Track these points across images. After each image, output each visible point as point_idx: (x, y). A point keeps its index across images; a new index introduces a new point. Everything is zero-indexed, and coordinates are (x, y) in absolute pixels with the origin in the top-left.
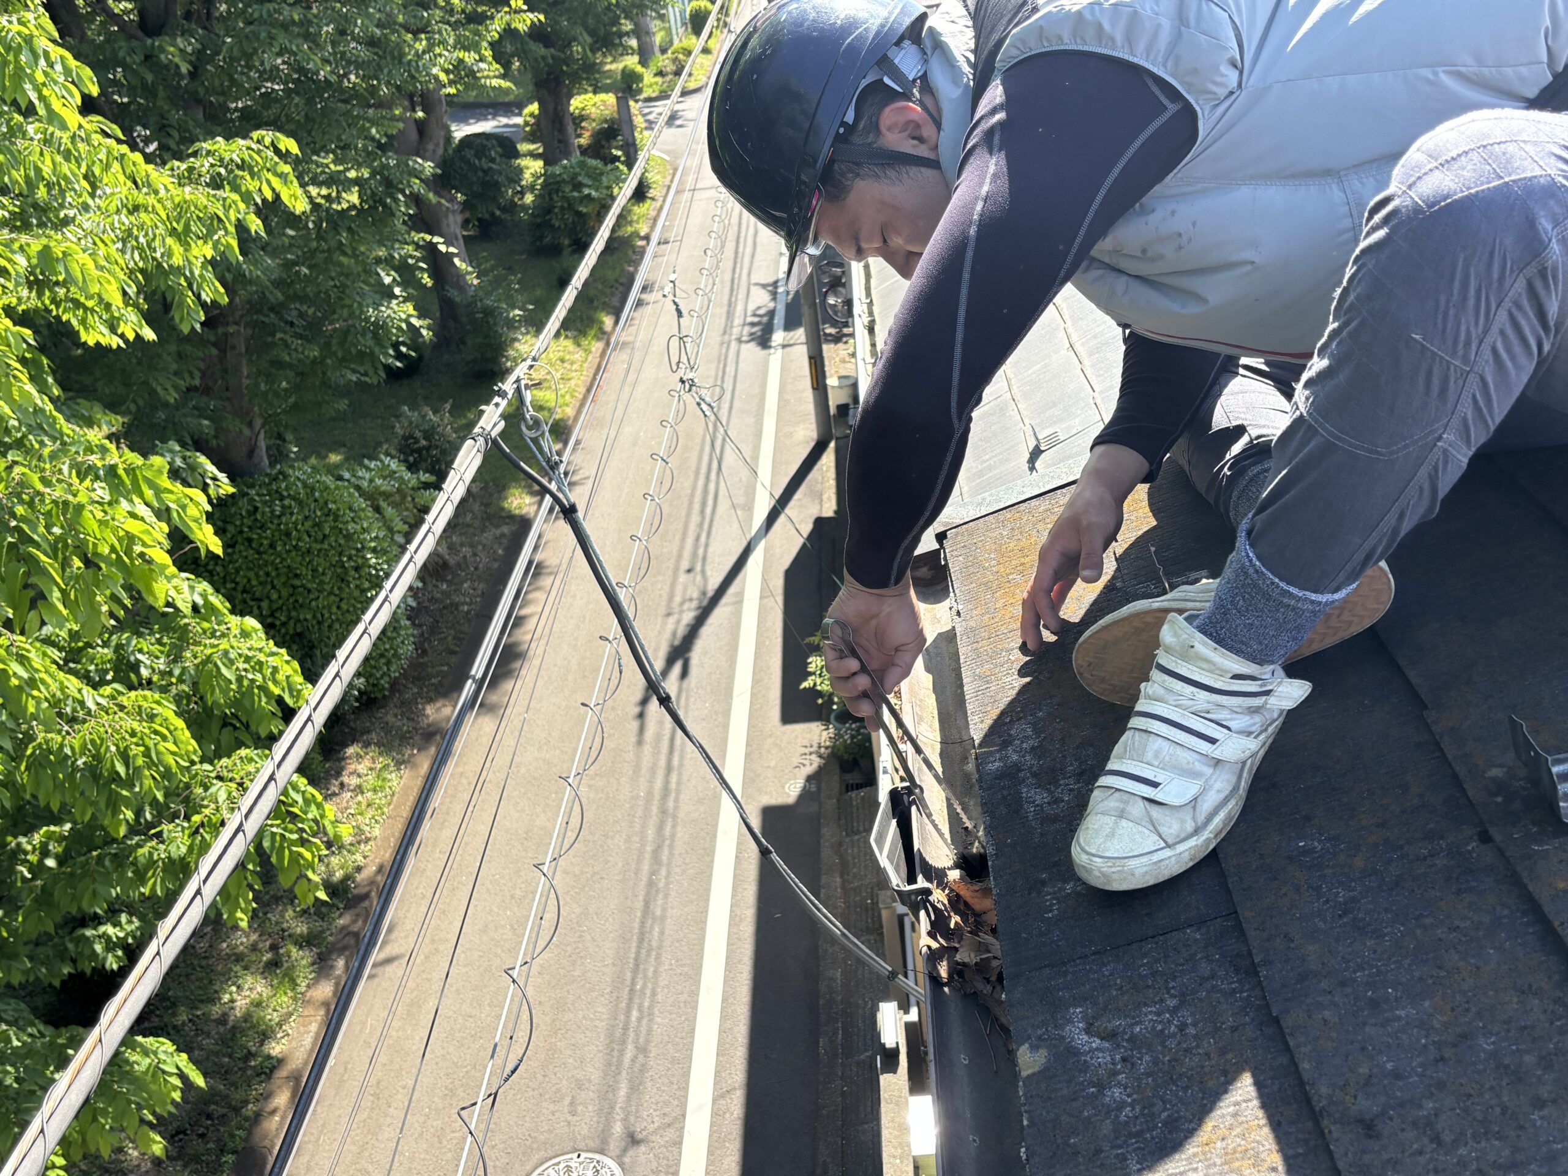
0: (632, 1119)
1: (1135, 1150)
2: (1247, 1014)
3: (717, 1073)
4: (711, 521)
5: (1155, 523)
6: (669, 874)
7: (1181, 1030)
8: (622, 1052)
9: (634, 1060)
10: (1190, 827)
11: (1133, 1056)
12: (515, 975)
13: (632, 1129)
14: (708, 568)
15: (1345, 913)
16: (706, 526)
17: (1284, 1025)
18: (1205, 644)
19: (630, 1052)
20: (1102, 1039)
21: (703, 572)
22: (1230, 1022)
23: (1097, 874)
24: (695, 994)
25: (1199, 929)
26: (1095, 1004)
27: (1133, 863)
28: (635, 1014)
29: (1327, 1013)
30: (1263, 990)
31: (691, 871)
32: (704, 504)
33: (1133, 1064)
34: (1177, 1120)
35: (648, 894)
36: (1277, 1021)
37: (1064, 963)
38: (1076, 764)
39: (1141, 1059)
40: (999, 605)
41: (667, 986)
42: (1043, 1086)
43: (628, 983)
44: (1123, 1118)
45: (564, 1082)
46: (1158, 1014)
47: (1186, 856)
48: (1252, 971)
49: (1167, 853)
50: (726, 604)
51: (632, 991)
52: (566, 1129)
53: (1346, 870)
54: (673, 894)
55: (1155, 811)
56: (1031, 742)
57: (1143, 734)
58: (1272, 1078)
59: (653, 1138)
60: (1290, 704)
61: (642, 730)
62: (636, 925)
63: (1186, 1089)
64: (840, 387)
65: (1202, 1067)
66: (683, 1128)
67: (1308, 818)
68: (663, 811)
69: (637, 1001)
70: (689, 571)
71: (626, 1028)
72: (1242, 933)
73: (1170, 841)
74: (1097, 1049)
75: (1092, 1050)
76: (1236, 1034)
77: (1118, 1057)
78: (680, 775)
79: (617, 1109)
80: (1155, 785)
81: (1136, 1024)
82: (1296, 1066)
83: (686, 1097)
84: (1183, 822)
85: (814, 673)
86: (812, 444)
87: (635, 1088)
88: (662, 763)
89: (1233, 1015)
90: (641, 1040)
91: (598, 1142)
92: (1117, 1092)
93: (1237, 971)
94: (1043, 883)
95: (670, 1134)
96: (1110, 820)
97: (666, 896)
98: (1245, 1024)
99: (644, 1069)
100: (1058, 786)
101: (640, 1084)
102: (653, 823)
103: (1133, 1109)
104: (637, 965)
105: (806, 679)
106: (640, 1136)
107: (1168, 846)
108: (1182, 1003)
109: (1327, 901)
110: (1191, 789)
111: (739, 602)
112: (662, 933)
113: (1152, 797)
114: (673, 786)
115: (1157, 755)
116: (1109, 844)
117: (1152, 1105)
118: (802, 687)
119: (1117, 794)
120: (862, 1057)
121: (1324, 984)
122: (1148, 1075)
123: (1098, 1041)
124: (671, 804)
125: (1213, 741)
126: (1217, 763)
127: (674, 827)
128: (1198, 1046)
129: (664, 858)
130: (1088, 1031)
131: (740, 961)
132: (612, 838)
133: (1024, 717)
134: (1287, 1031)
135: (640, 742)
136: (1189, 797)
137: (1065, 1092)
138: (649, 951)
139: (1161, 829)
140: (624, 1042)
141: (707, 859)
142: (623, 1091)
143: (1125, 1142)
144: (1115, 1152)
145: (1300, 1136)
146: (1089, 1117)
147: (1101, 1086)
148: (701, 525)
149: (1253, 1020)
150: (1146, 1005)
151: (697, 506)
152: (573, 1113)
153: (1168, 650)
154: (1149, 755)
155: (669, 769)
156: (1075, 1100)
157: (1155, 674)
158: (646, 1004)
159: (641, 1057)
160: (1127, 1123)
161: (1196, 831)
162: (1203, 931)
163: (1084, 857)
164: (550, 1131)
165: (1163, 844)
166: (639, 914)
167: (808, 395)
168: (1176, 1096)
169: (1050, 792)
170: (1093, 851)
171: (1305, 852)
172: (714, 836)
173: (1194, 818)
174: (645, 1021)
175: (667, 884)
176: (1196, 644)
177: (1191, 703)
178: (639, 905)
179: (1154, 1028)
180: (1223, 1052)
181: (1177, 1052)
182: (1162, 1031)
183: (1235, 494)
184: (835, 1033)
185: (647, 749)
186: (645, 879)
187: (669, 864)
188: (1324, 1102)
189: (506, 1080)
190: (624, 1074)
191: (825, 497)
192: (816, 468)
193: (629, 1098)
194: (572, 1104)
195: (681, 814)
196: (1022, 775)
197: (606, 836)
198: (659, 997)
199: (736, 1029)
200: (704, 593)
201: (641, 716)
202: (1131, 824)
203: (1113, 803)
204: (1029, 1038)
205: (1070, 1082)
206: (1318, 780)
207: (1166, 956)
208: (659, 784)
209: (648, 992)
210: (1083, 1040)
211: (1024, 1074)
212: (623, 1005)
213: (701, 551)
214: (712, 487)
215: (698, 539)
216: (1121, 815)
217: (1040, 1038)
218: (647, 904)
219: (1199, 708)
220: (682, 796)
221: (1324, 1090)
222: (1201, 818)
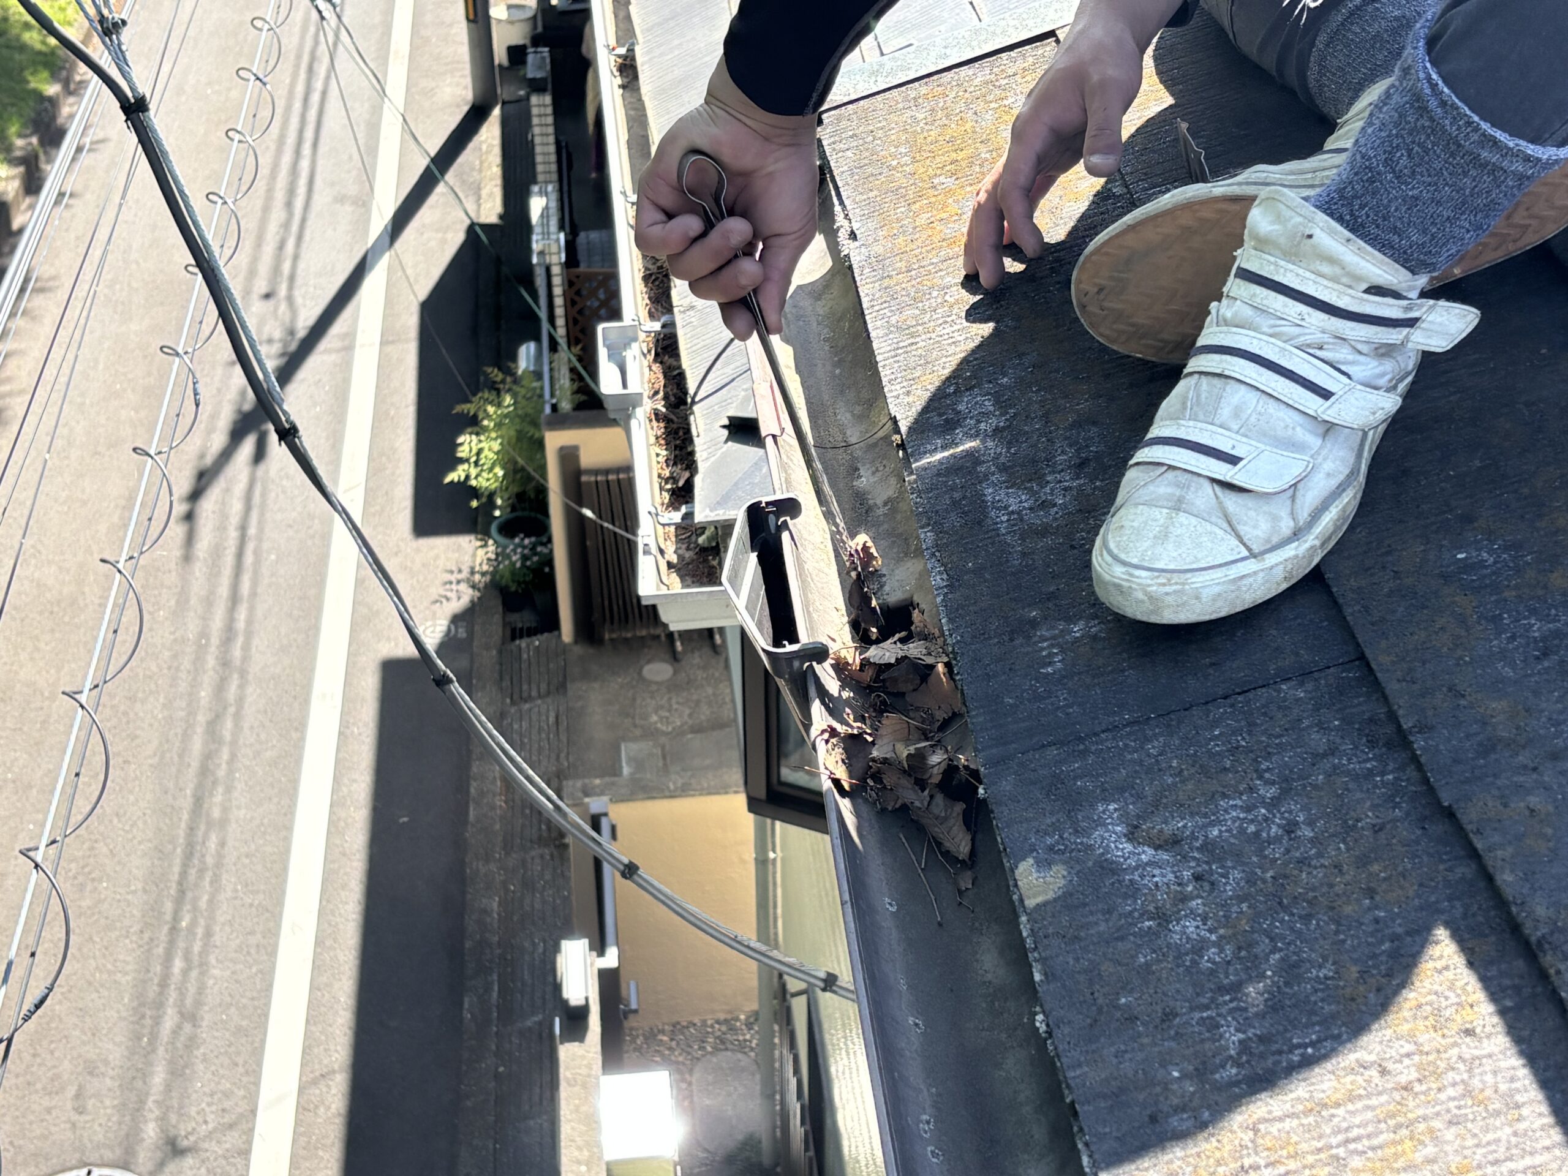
0: (173, 1118)
1: (1231, 1011)
2: (1396, 806)
3: (306, 1050)
4: (304, 220)
5: (1170, 101)
6: (233, 757)
7: (1289, 832)
8: (157, 1021)
9: (176, 1031)
10: (1286, 526)
11: (1211, 872)
12: (39, 857)
13: (172, 1132)
14: (297, 293)
15: (1545, 654)
16: (295, 228)
17: (1464, 819)
18: (1331, 233)
19: (169, 1021)
20: (1157, 848)
21: (290, 299)
22: (1370, 818)
23: (1140, 595)
24: (273, 933)
25: (1302, 684)
26: (1140, 797)
27: (1198, 579)
28: (178, 964)
29: (1533, 800)
30: (1420, 767)
31: (268, 754)
32: (291, 192)
33: (1212, 884)
34: (1296, 965)
35: (200, 786)
36: (1450, 814)
37: (1081, 740)
38: (1071, 452)
39: (1226, 877)
40: (923, 219)
41: (230, 923)
42: (1065, 920)
43: (168, 917)
44: (1205, 964)
45: (66, 1062)
46: (1248, 809)
47: (1279, 573)
48: (1401, 740)
49: (1252, 566)
50: (326, 351)
51: (174, 929)
52: (69, 1134)
53: (1540, 592)
54: (240, 786)
55: (1231, 501)
56: (993, 421)
57: (1216, 381)
58: (1450, 899)
59: (206, 1145)
60: (1440, 344)
61: (190, 539)
62: (181, 832)
63: (1306, 918)
64: (510, 22)
65: (1331, 886)
66: (252, 1130)
67: (1468, 519)
68: (225, 663)
69: (181, 944)
70: (267, 296)
71: (163, 985)
72: (1376, 686)
73: (1256, 549)
74: (1150, 863)
75: (1141, 866)
76: (1382, 835)
77: (1187, 874)
78: (252, 609)
79: (150, 1104)
80: (1233, 460)
81: (1212, 824)
82: (1490, 879)
83: (257, 1084)
84: (1275, 519)
85: (467, 460)
86: (466, 109)
87: (178, 1072)
88: (224, 591)
89: (1374, 807)
90: (189, 1001)
91: (118, 1152)
92: (1191, 926)
93: (1372, 743)
94: (1034, 624)
95: (232, 1139)
96: (1160, 515)
97: (229, 790)
98: (1395, 820)
99: (192, 1043)
100: (1044, 484)
101: (186, 1066)
102: (208, 679)
103: (1222, 950)
104: (182, 892)
105: (453, 468)
106: (185, 1143)
107: (1253, 555)
108: (1286, 792)
109: (1513, 638)
110: (1294, 468)
111: (348, 348)
112: (222, 844)
113: (1228, 479)
114: (241, 624)
115: (1237, 413)
116: (1159, 549)
117: (1250, 945)
118: (448, 479)
119: (1170, 475)
120: (529, 1023)
121: (1523, 758)
122: (1241, 899)
123: (1150, 851)
124: (237, 653)
125: (1326, 394)
126: (1328, 428)
127: (241, 687)
128: (1320, 855)
129: (227, 735)
130: (1131, 836)
131: (344, 887)
132: (143, 701)
133: (979, 385)
134: (1469, 827)
135: (187, 557)
136: (1288, 479)
137: (1103, 927)
138: (202, 871)
139: (1242, 529)
140: (159, 1005)
141: (295, 735)
142: (159, 1077)
143: (1213, 1000)
144: (1197, 1015)
145: (1507, 982)
146: (1147, 964)
147: (1163, 918)
148: (286, 225)
149: (1408, 814)
150: (1224, 796)
151: (280, 195)
152: (80, 1110)
153: (1263, 244)
154: (1225, 412)
155: (234, 598)
156: (1122, 939)
157: (1234, 286)
158: (197, 948)
159: (188, 1028)
160: (1212, 972)
161: (1297, 534)
162: (1310, 686)
163: (1119, 570)
164: (44, 1137)
165: (1245, 553)
166: (185, 816)
167: (460, 31)
168: (1292, 929)
169: (1032, 493)
170: (1135, 561)
171: (1466, 567)
172: (306, 702)
173: (1293, 515)
174: (194, 974)
175: (231, 772)
176: (1317, 232)
177: (1297, 330)
178: (186, 802)
179: (1242, 831)
180: (1363, 862)
181: (1285, 864)
182: (1257, 834)
183: (1321, 40)
184: (488, 989)
185: (199, 569)
186: (195, 764)
187: (234, 743)
188: (1543, 930)
189: (26, 1019)
190: (161, 1051)
191: (484, 193)
192: (471, 146)
193: (168, 1088)
194: (78, 1096)
195: (254, 669)
196: (982, 469)
197: (132, 699)
198: (217, 939)
199: (337, 985)
200: (292, 332)
201: (189, 517)
202: (1194, 520)
203: (1164, 487)
204: (1033, 849)
205: (1109, 912)
206: (1477, 463)
207: (1251, 725)
208: (218, 622)
209: (200, 931)
210: (1122, 849)
211: (1030, 903)
212: (160, 950)
213: (286, 267)
214: (305, 164)
215: (281, 246)
216: (1178, 505)
217: (1051, 849)
218: (198, 801)
219: (1309, 339)
220: (256, 642)
221: (1541, 911)
222: (1303, 515)
